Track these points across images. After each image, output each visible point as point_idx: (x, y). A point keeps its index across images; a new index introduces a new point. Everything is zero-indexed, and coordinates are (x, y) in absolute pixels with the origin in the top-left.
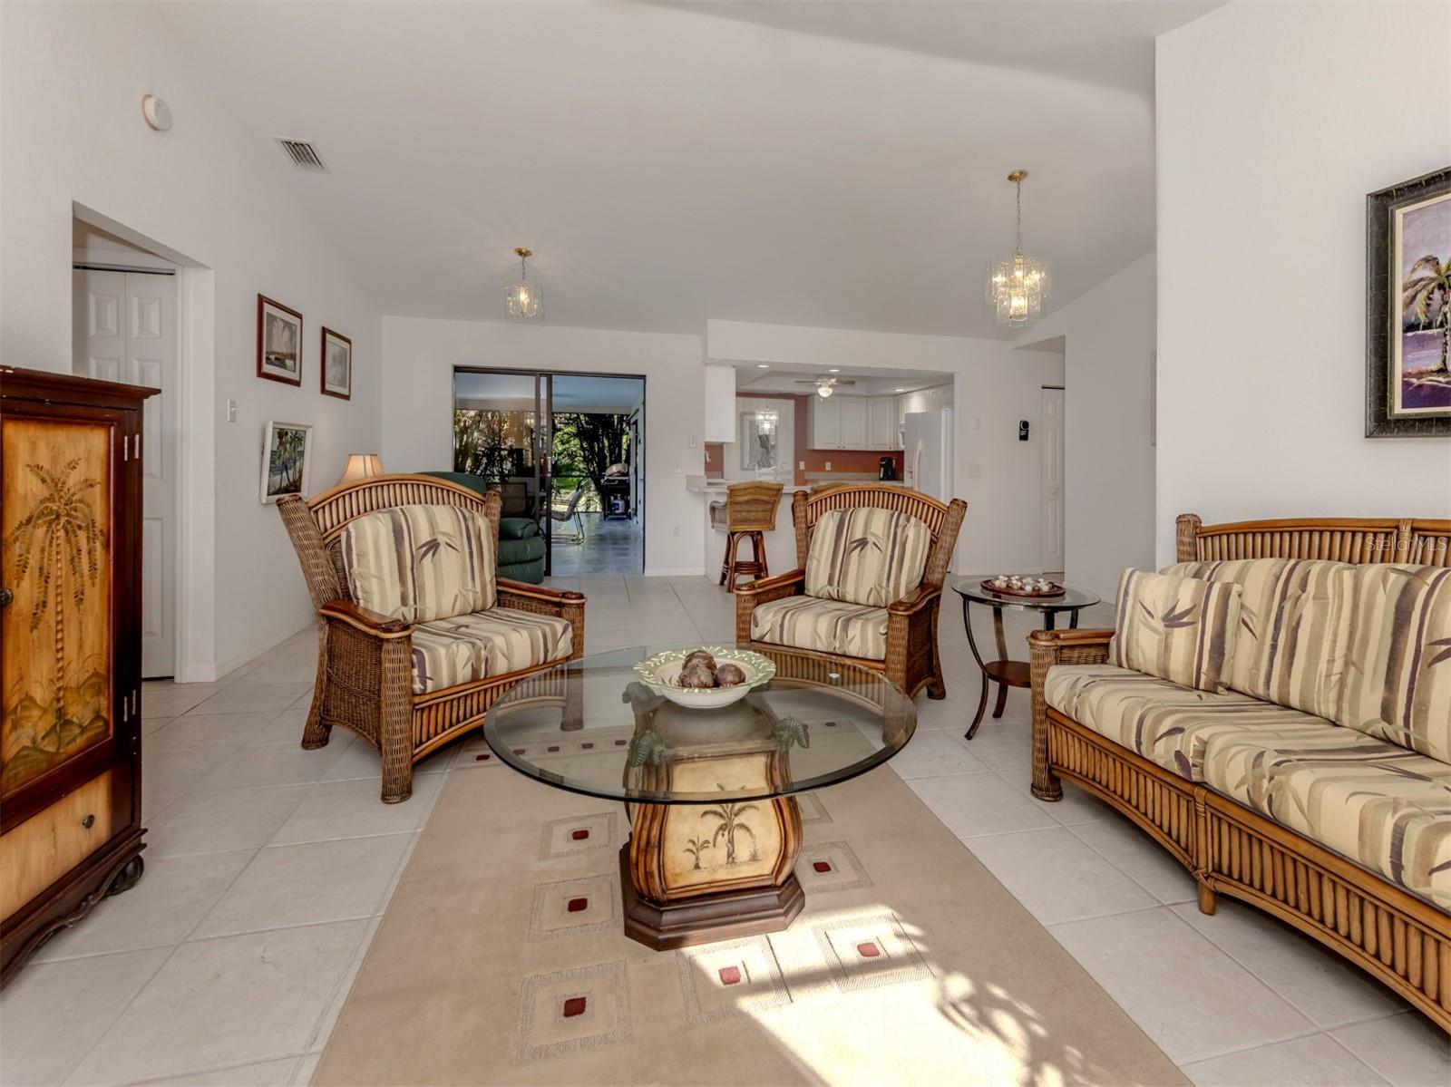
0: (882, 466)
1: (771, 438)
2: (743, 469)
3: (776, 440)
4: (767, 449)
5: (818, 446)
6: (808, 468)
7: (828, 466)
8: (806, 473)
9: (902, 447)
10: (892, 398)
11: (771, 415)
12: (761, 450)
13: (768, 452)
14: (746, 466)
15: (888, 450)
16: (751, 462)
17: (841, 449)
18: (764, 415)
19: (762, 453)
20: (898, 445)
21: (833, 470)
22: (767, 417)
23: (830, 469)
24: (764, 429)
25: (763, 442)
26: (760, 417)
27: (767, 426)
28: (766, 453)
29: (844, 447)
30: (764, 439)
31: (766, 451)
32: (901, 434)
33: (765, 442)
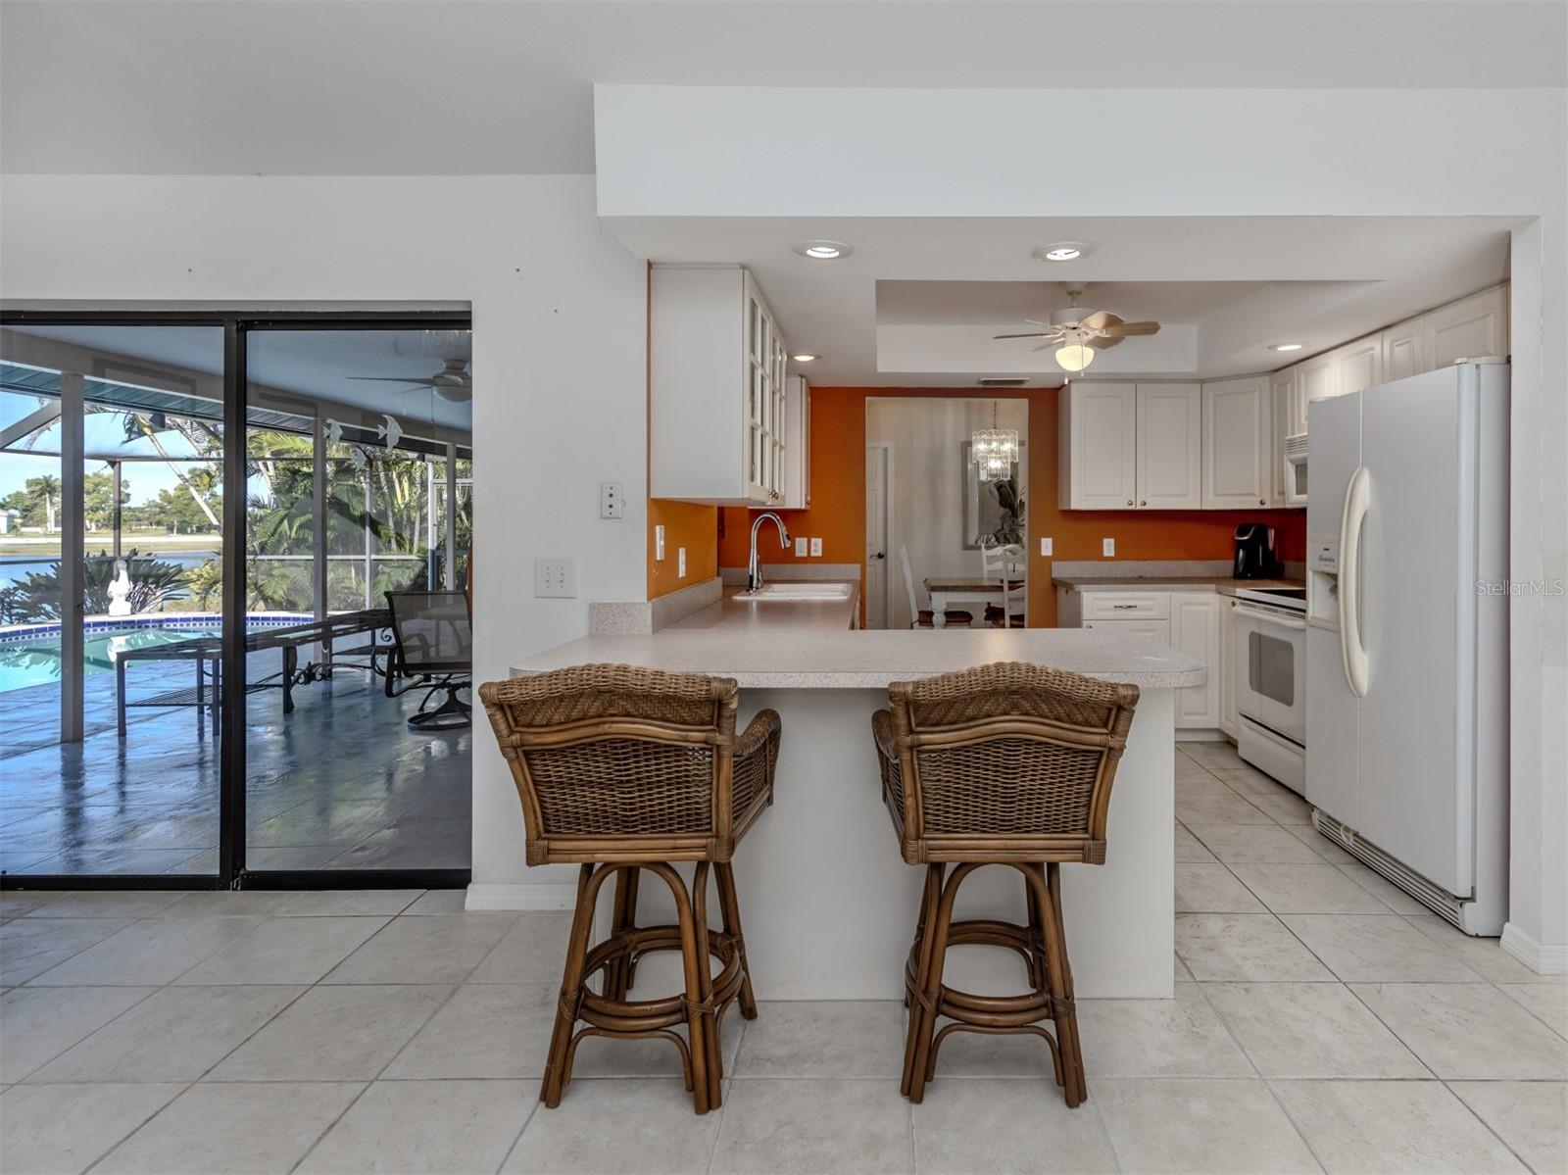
0: (1240, 545)
1: (1021, 488)
2: (967, 547)
4: (1012, 508)
7: (1109, 547)
8: (1055, 564)
9: (1294, 500)
10: (1265, 378)
11: (1002, 442)
12: (1002, 511)
13: (1015, 514)
14: (971, 542)
15: (1257, 506)
16: (981, 534)
17: (1138, 507)
18: (989, 442)
19: (1003, 518)
20: (1282, 493)
21: (1117, 554)
22: (994, 445)
23: (1112, 554)
24: (991, 469)
25: (1000, 494)
26: (980, 447)
27: (995, 464)
28: (1010, 516)
29: (1145, 504)
30: (1003, 489)
31: (1011, 513)
32: (1292, 462)
33: (1005, 492)
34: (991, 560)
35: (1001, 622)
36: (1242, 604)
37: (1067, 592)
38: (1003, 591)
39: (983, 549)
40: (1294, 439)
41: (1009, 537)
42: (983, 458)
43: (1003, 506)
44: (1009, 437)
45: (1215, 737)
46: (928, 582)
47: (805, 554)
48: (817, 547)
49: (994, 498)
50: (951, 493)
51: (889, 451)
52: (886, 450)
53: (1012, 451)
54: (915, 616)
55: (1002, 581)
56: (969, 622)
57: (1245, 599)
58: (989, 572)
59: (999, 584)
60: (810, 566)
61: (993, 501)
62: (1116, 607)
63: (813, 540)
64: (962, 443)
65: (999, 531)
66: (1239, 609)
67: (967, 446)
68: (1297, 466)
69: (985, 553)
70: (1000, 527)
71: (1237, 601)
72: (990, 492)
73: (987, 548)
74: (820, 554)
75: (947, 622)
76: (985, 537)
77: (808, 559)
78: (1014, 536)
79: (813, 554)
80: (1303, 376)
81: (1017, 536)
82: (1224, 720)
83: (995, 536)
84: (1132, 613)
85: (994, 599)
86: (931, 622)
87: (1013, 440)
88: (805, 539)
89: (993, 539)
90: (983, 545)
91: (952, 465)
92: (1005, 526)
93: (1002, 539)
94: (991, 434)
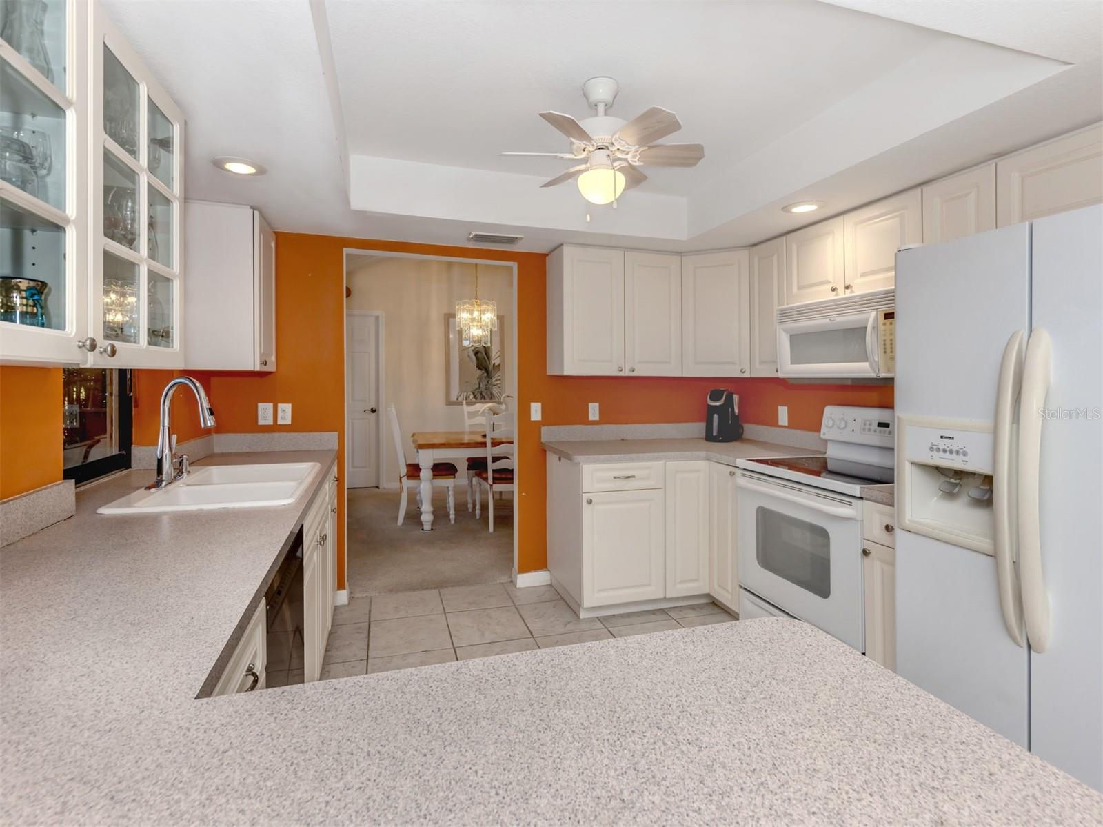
0: (712, 410)
1: (494, 353)
2: (449, 403)
3: (502, 356)
4: (487, 371)
5: (570, 369)
6: (548, 419)
7: (594, 411)
8: (544, 429)
10: (744, 254)
11: (483, 312)
12: (479, 372)
13: (489, 376)
14: (453, 398)
15: (737, 374)
16: (461, 392)
17: (627, 373)
18: (471, 312)
19: (480, 378)
20: (767, 362)
21: (605, 418)
22: (476, 314)
23: (597, 418)
24: (473, 337)
25: (478, 359)
26: (463, 316)
27: (476, 332)
28: (485, 377)
29: (633, 371)
30: (479, 354)
31: (486, 374)
32: (785, 331)
33: (482, 358)
34: (473, 415)
35: (484, 476)
36: (744, 475)
37: (560, 459)
38: (486, 446)
39: (465, 406)
40: (791, 308)
41: (484, 394)
42: (465, 325)
43: (479, 368)
44: (490, 308)
45: (703, 601)
46: (415, 436)
47: (270, 422)
48: (286, 413)
49: (472, 361)
50: (436, 357)
51: (380, 320)
52: (377, 318)
53: (492, 320)
54: (404, 470)
55: (484, 436)
56: (454, 475)
57: (745, 469)
58: (470, 425)
59: (480, 439)
60: (276, 435)
61: (471, 364)
62: (615, 478)
63: (281, 406)
64: (445, 314)
65: (476, 389)
66: (742, 481)
67: (449, 317)
68: (791, 336)
69: (467, 409)
70: (477, 386)
71: (738, 472)
72: (469, 356)
73: (468, 404)
74: (288, 421)
75: (434, 475)
76: (465, 394)
77: (275, 428)
78: (489, 394)
79: (280, 422)
80: (794, 247)
81: (491, 393)
82: (716, 586)
83: (473, 393)
84: (631, 484)
85: (477, 453)
86: (419, 476)
87: (493, 310)
88: (270, 406)
89: (472, 396)
90: (464, 403)
91: (436, 332)
92: (481, 386)
93: (479, 396)
94: (472, 305)
